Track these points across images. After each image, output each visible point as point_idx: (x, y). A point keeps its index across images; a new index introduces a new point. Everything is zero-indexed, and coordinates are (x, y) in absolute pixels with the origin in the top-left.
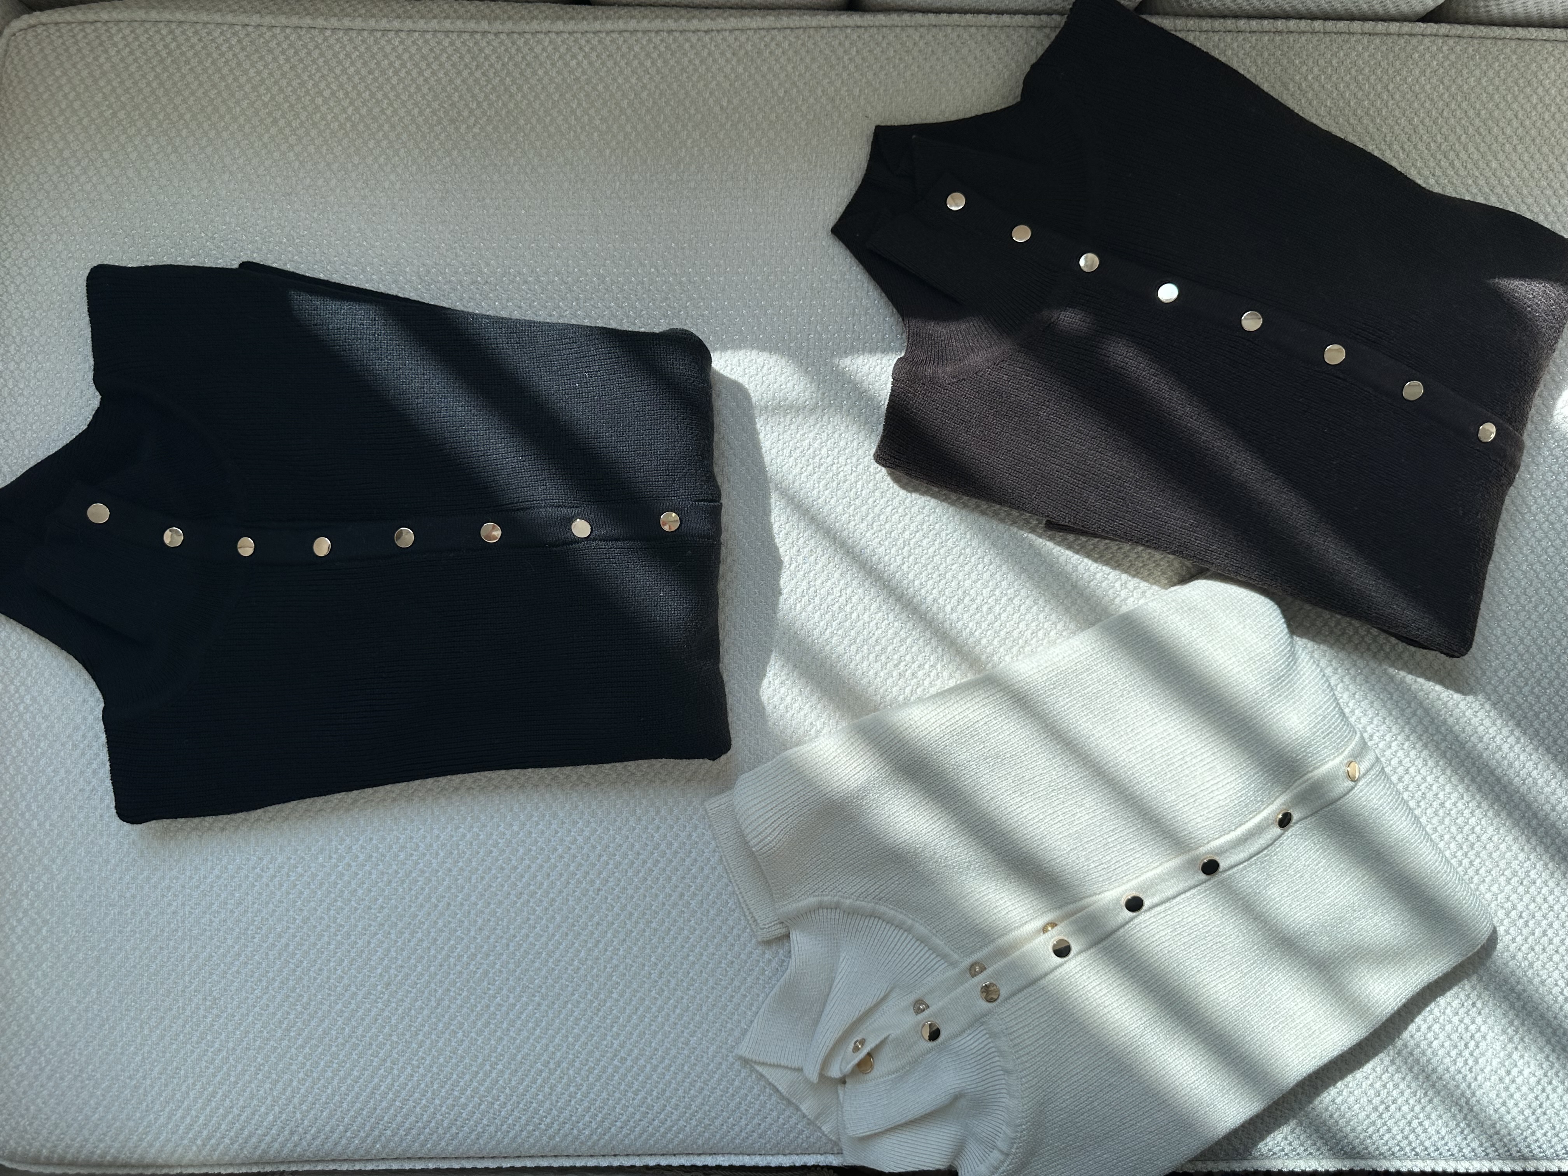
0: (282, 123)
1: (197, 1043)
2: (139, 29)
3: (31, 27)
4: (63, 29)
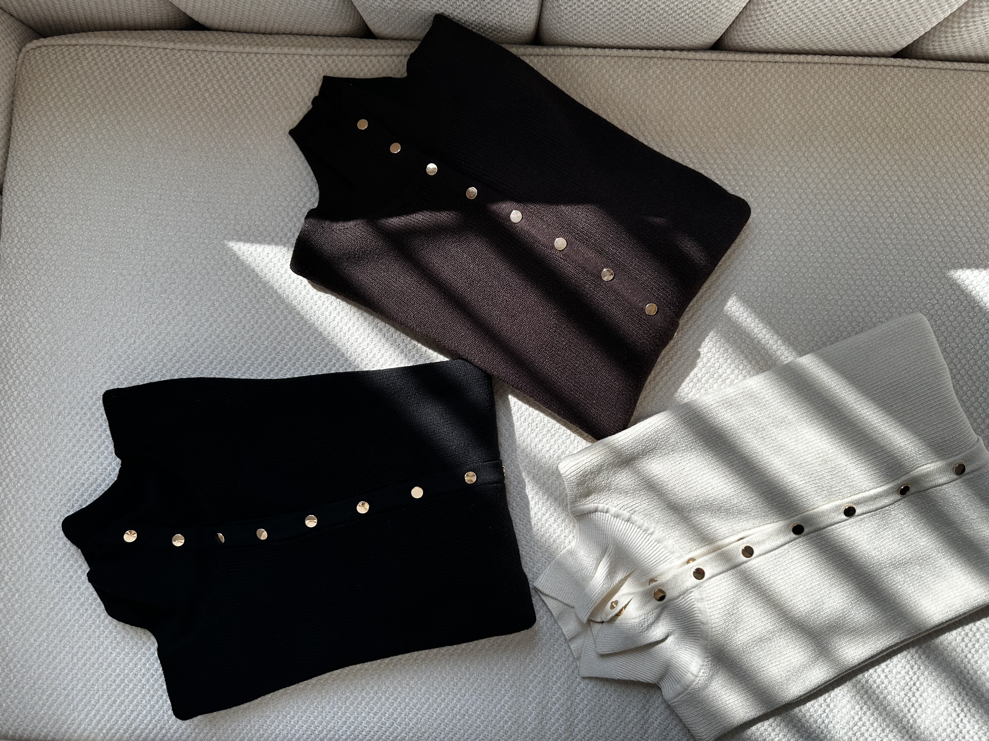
0: (183, 108)
1: (106, 669)
2: (101, 50)
3: (38, 47)
4: (57, 49)
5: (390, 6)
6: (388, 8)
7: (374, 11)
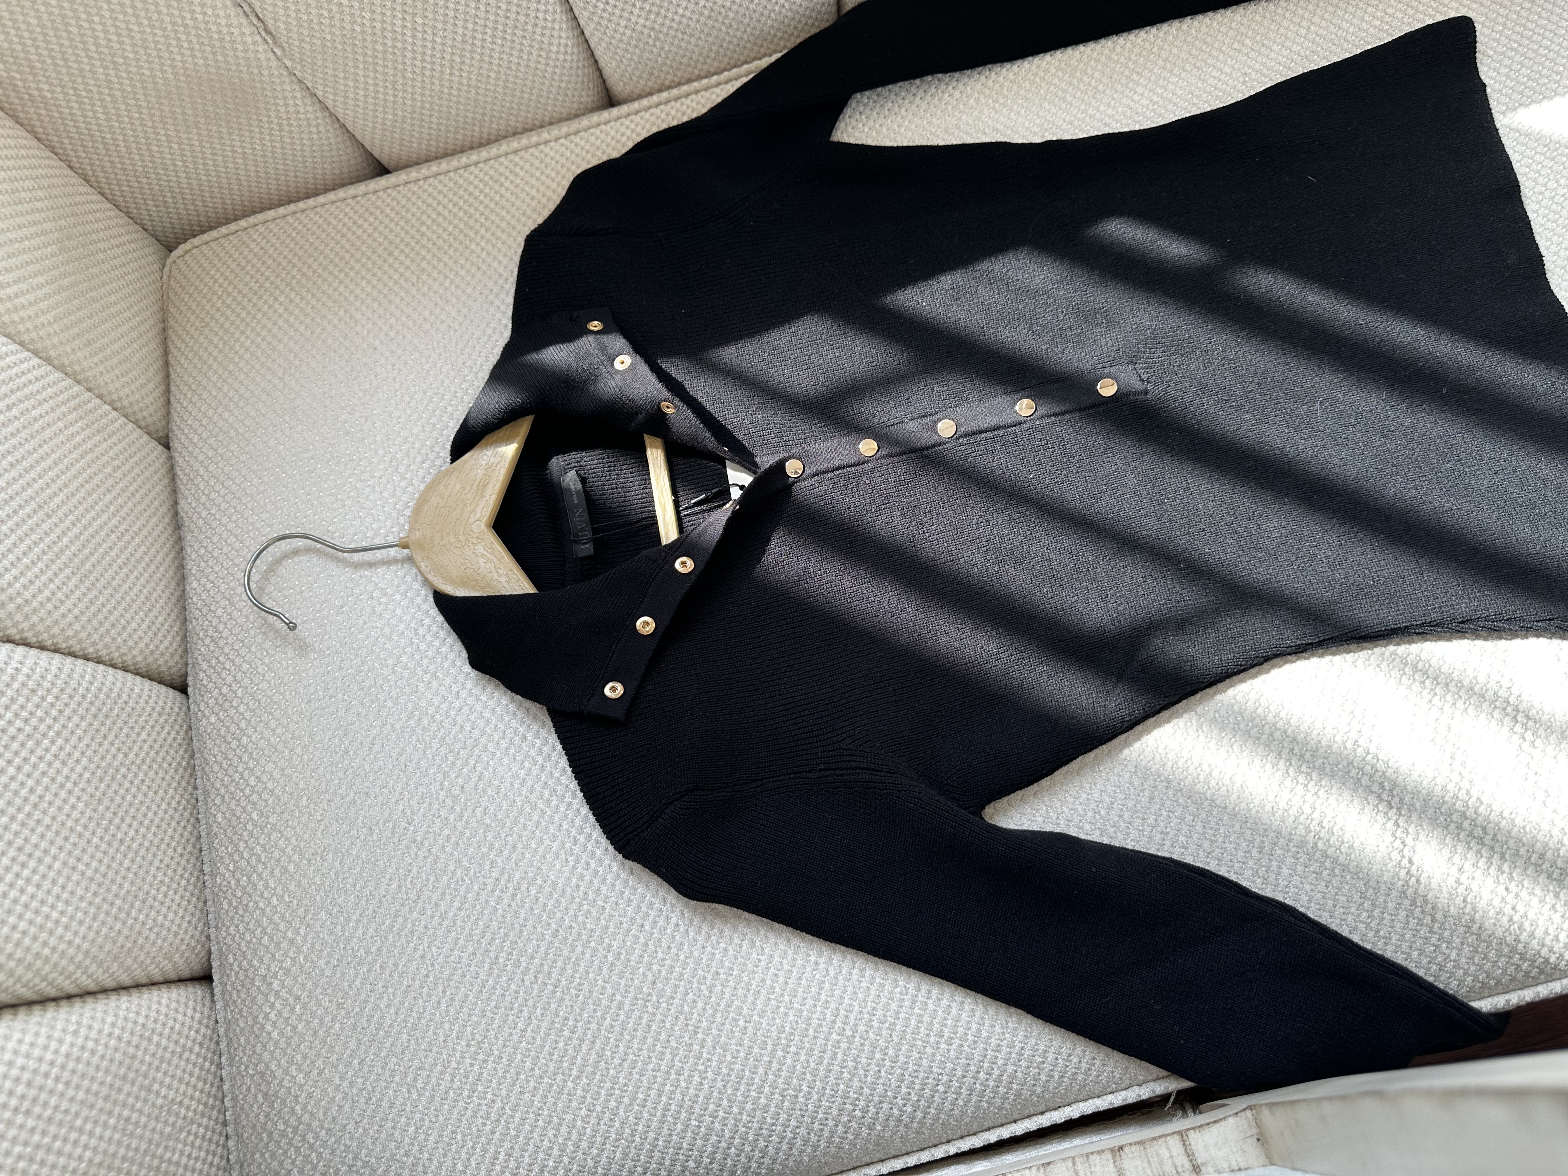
2: (272, 226)
3: (187, 252)
4: (213, 244)
5: (641, 21)
6: (639, 28)
7: (621, 41)
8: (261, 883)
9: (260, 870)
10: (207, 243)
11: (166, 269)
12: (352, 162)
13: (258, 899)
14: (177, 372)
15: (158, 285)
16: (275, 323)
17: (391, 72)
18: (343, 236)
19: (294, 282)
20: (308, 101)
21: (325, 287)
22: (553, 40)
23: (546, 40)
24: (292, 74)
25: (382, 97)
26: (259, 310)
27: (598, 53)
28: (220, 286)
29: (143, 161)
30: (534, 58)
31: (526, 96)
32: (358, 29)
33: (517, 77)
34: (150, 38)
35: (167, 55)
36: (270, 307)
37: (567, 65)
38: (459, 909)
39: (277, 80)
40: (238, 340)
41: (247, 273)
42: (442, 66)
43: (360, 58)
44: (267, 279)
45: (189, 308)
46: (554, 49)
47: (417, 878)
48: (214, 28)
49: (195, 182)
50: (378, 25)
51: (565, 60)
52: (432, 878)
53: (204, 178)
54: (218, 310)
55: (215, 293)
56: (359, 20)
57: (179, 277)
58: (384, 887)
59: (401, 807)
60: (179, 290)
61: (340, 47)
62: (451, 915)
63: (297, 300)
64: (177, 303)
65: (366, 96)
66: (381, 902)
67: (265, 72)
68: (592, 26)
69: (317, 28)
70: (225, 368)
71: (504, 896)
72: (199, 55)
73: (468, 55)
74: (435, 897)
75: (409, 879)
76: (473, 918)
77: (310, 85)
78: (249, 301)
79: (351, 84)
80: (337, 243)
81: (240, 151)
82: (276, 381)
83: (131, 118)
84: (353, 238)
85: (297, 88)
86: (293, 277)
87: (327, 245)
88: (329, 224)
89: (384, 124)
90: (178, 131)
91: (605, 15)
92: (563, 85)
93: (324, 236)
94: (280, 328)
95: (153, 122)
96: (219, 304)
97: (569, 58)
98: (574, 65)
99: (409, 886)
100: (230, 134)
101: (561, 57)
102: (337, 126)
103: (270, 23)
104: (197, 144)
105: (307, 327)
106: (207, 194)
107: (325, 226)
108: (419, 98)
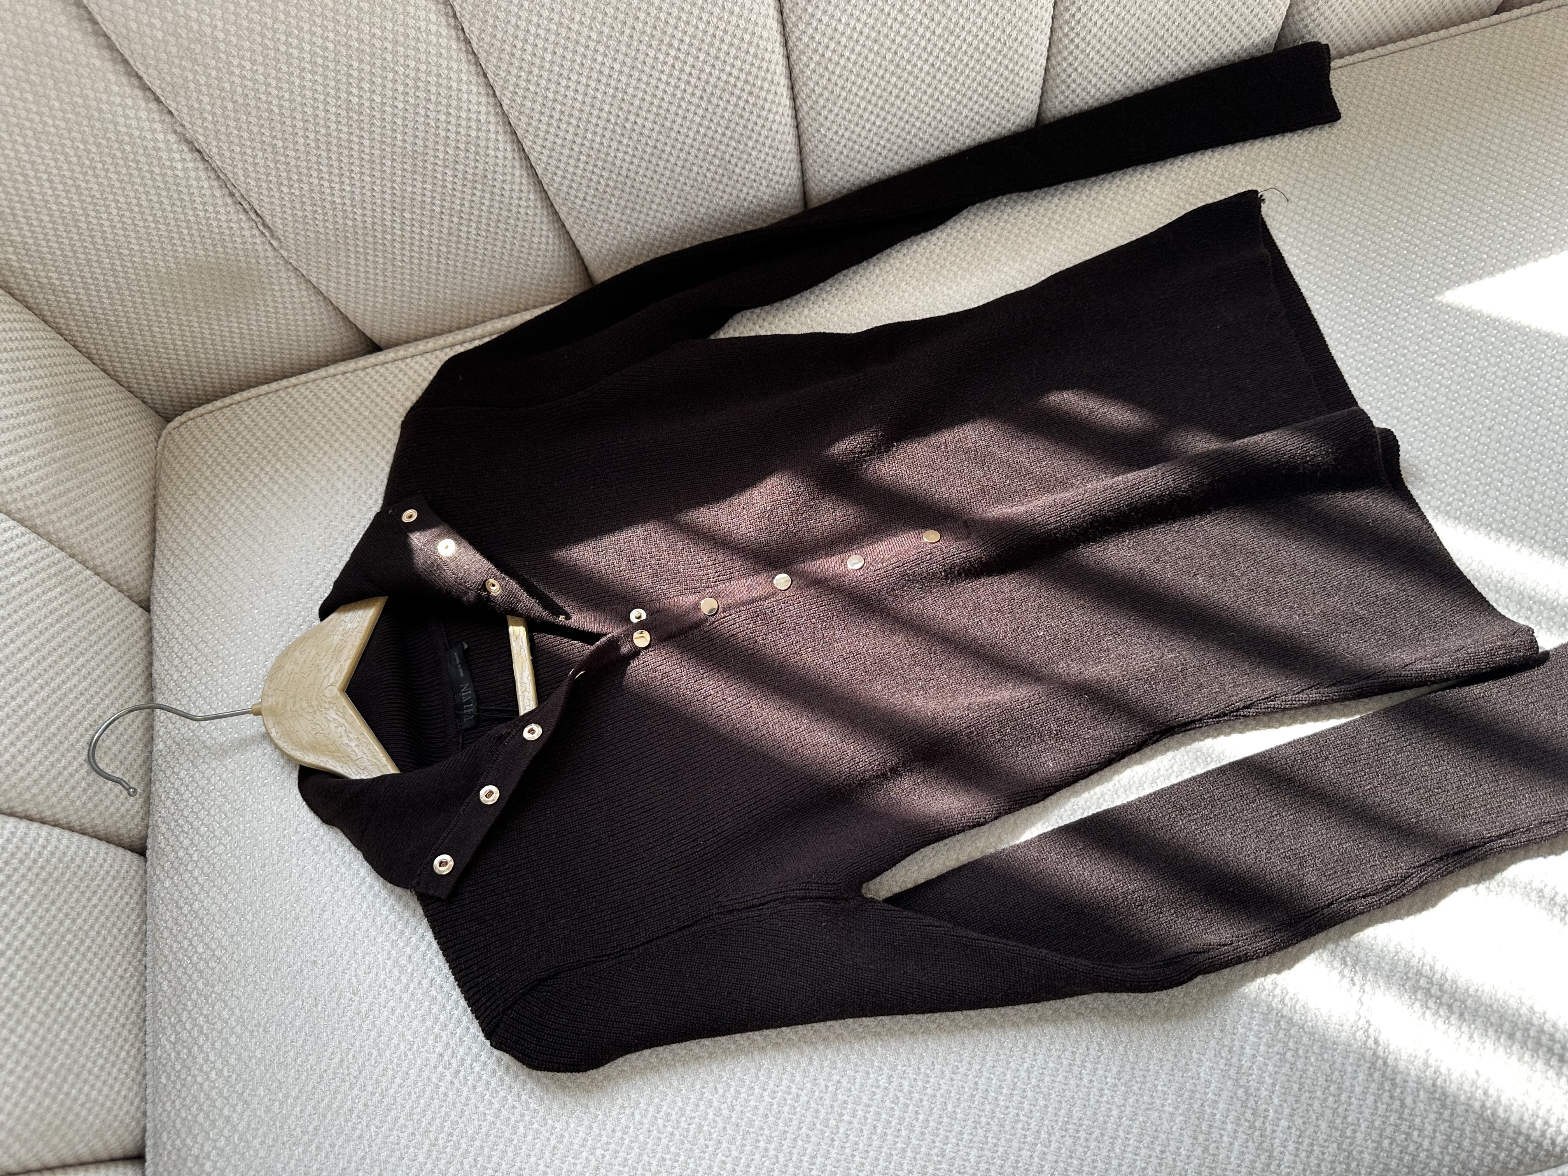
2: (264, 399)
3: (182, 424)
4: (207, 417)
5: (618, 215)
6: (615, 221)
7: (599, 233)
8: (202, 1056)
9: (201, 1042)
10: (202, 415)
11: (162, 439)
12: (345, 340)
13: (196, 1072)
14: (162, 536)
15: (152, 455)
16: (259, 492)
17: (381, 260)
18: (331, 410)
19: (281, 452)
20: (303, 286)
21: (310, 458)
22: (534, 232)
23: (527, 232)
24: (287, 262)
25: (372, 282)
26: (245, 479)
27: (578, 244)
28: (210, 456)
29: (145, 341)
30: (517, 247)
31: (510, 282)
32: (350, 223)
33: (501, 265)
34: (154, 232)
35: (170, 247)
36: (256, 476)
37: (548, 254)
38: (401, 1086)
39: (273, 269)
40: (223, 507)
41: (237, 444)
42: (429, 255)
43: (352, 249)
44: (256, 449)
45: (180, 477)
46: (536, 240)
47: (360, 1052)
48: (215, 224)
49: (193, 360)
50: (369, 220)
51: (547, 250)
52: (375, 1053)
53: (203, 356)
54: (206, 479)
55: (205, 462)
56: (351, 216)
57: (172, 447)
58: (325, 1060)
59: (347, 977)
60: (171, 459)
61: (333, 239)
62: (392, 1092)
63: (282, 470)
64: (168, 471)
65: (357, 282)
66: (321, 1077)
67: (262, 262)
68: (571, 220)
69: (311, 222)
70: (208, 534)
71: (447, 1073)
72: (199, 247)
73: (454, 245)
74: (378, 1071)
75: (352, 1053)
76: (414, 1096)
77: (304, 272)
78: (237, 470)
79: (343, 271)
80: (325, 416)
81: (237, 331)
82: (256, 547)
83: (134, 302)
84: (340, 412)
85: (293, 275)
86: (281, 448)
87: (314, 419)
88: (319, 398)
89: (374, 307)
90: (178, 314)
91: (584, 210)
92: (546, 272)
93: (312, 409)
94: (264, 496)
95: (156, 306)
96: (208, 474)
97: (551, 248)
98: (556, 253)
99: (351, 1060)
100: (228, 316)
101: (543, 247)
102: (330, 308)
103: (268, 219)
104: (196, 325)
105: (289, 495)
106: (205, 370)
107: (314, 400)
108: (408, 284)
